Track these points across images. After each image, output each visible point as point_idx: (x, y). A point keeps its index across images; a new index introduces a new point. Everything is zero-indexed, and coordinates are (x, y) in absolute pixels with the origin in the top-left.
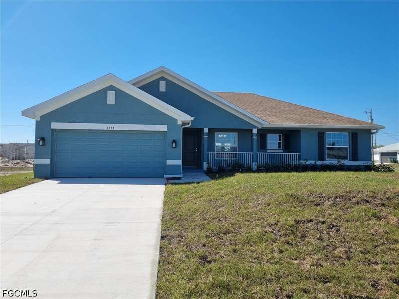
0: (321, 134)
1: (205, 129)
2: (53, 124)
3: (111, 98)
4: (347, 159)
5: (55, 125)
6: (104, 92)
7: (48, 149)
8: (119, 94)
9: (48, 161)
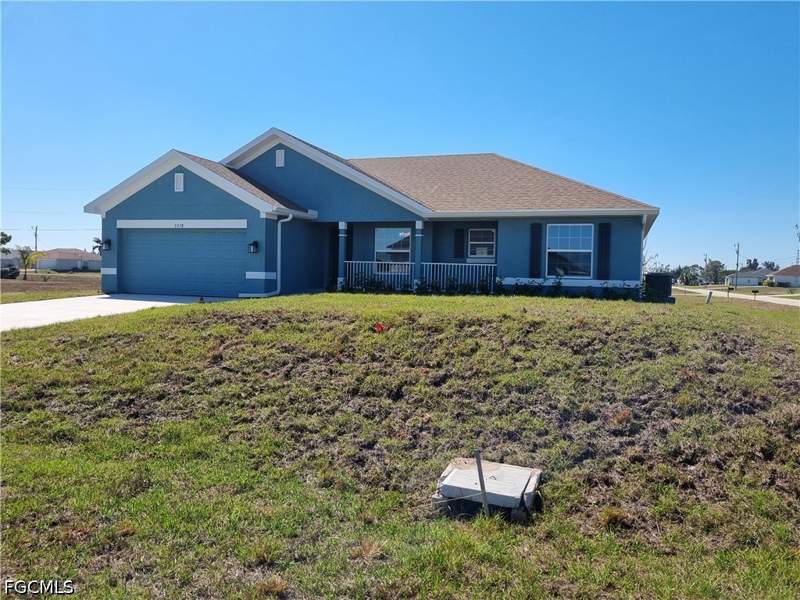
0: (536, 227)
1: (340, 224)
2: (119, 222)
3: (179, 185)
4: (589, 275)
5: (122, 224)
6: (170, 175)
7: (113, 255)
8: (190, 177)
9: (113, 271)
